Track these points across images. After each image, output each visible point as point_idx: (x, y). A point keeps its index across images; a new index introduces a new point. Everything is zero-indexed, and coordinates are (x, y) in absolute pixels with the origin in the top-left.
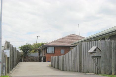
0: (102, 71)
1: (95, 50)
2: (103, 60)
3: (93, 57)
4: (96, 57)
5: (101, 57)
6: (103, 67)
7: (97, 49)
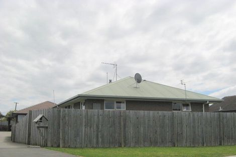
0: (49, 144)
1: (41, 119)
2: (50, 130)
3: (38, 127)
4: (41, 127)
5: (47, 127)
6: (49, 139)
7: (43, 118)
